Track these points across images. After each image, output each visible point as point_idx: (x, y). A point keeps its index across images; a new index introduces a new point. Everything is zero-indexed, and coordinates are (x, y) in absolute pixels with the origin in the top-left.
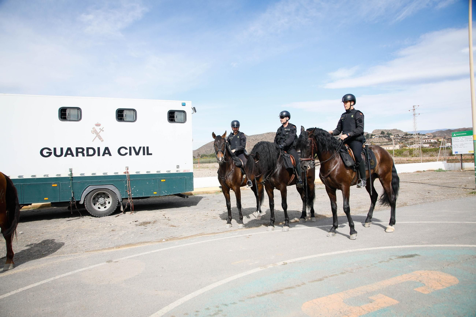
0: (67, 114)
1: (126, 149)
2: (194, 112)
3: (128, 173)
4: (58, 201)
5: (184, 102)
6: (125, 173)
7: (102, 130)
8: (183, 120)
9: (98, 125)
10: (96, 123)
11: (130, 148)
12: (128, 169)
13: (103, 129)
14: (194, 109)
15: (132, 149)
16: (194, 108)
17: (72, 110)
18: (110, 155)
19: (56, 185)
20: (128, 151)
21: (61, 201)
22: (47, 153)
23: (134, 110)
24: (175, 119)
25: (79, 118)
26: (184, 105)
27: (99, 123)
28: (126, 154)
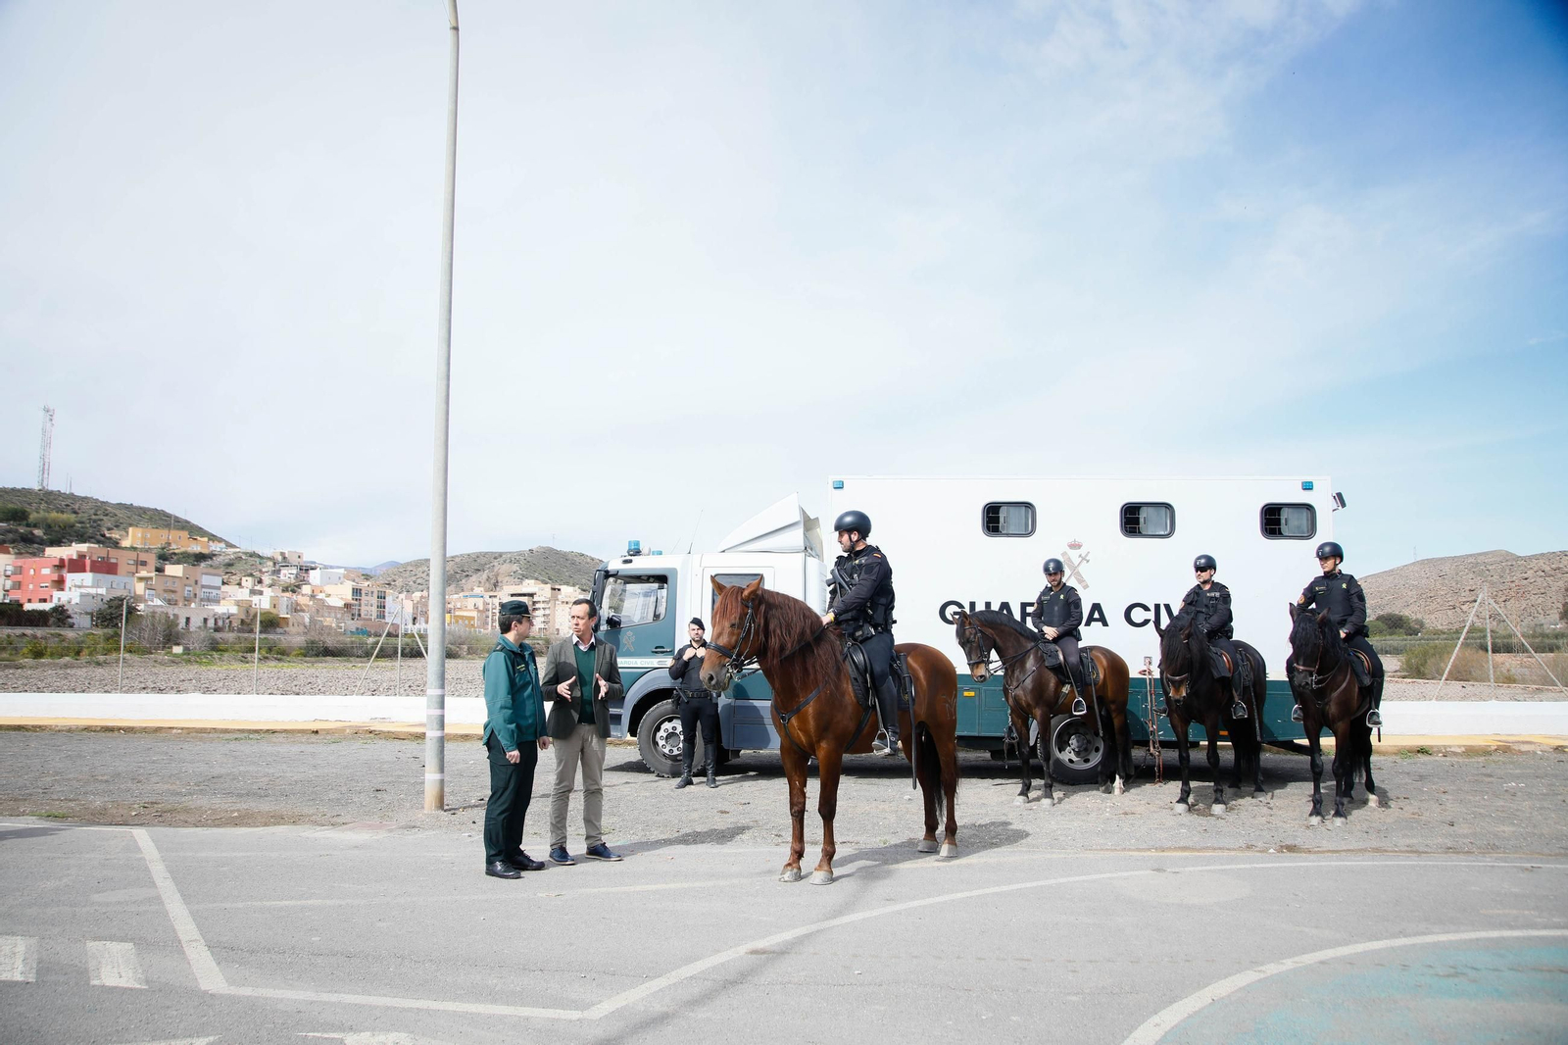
0: (1002, 520)
1: (1146, 608)
2: (1340, 508)
3: (1150, 673)
4: (976, 734)
5: (1308, 479)
6: (1143, 672)
7: (1084, 559)
8: (1305, 530)
9: (1075, 546)
10: (1071, 540)
11: (1157, 607)
12: (1150, 663)
13: (1087, 555)
14: (1340, 499)
15: (1163, 611)
16: (1339, 495)
17: (1012, 509)
18: (1105, 624)
19: (972, 694)
20: (1151, 615)
21: (983, 734)
22: (955, 613)
23: (1168, 506)
24: (1283, 527)
25: (1029, 531)
26: (1308, 487)
27: (1079, 540)
28: (1146, 622)
